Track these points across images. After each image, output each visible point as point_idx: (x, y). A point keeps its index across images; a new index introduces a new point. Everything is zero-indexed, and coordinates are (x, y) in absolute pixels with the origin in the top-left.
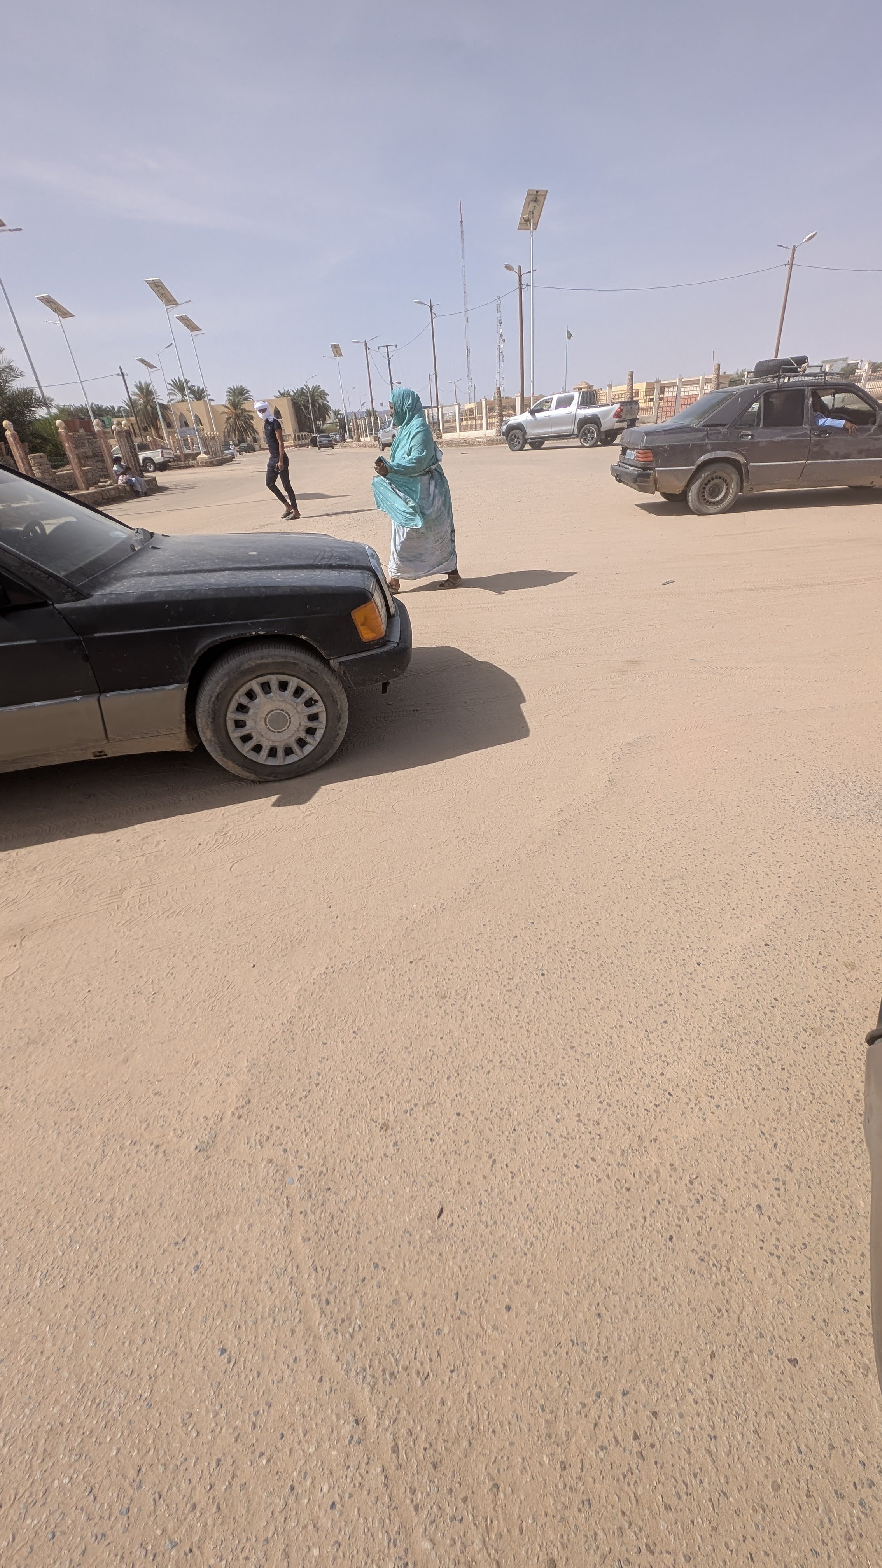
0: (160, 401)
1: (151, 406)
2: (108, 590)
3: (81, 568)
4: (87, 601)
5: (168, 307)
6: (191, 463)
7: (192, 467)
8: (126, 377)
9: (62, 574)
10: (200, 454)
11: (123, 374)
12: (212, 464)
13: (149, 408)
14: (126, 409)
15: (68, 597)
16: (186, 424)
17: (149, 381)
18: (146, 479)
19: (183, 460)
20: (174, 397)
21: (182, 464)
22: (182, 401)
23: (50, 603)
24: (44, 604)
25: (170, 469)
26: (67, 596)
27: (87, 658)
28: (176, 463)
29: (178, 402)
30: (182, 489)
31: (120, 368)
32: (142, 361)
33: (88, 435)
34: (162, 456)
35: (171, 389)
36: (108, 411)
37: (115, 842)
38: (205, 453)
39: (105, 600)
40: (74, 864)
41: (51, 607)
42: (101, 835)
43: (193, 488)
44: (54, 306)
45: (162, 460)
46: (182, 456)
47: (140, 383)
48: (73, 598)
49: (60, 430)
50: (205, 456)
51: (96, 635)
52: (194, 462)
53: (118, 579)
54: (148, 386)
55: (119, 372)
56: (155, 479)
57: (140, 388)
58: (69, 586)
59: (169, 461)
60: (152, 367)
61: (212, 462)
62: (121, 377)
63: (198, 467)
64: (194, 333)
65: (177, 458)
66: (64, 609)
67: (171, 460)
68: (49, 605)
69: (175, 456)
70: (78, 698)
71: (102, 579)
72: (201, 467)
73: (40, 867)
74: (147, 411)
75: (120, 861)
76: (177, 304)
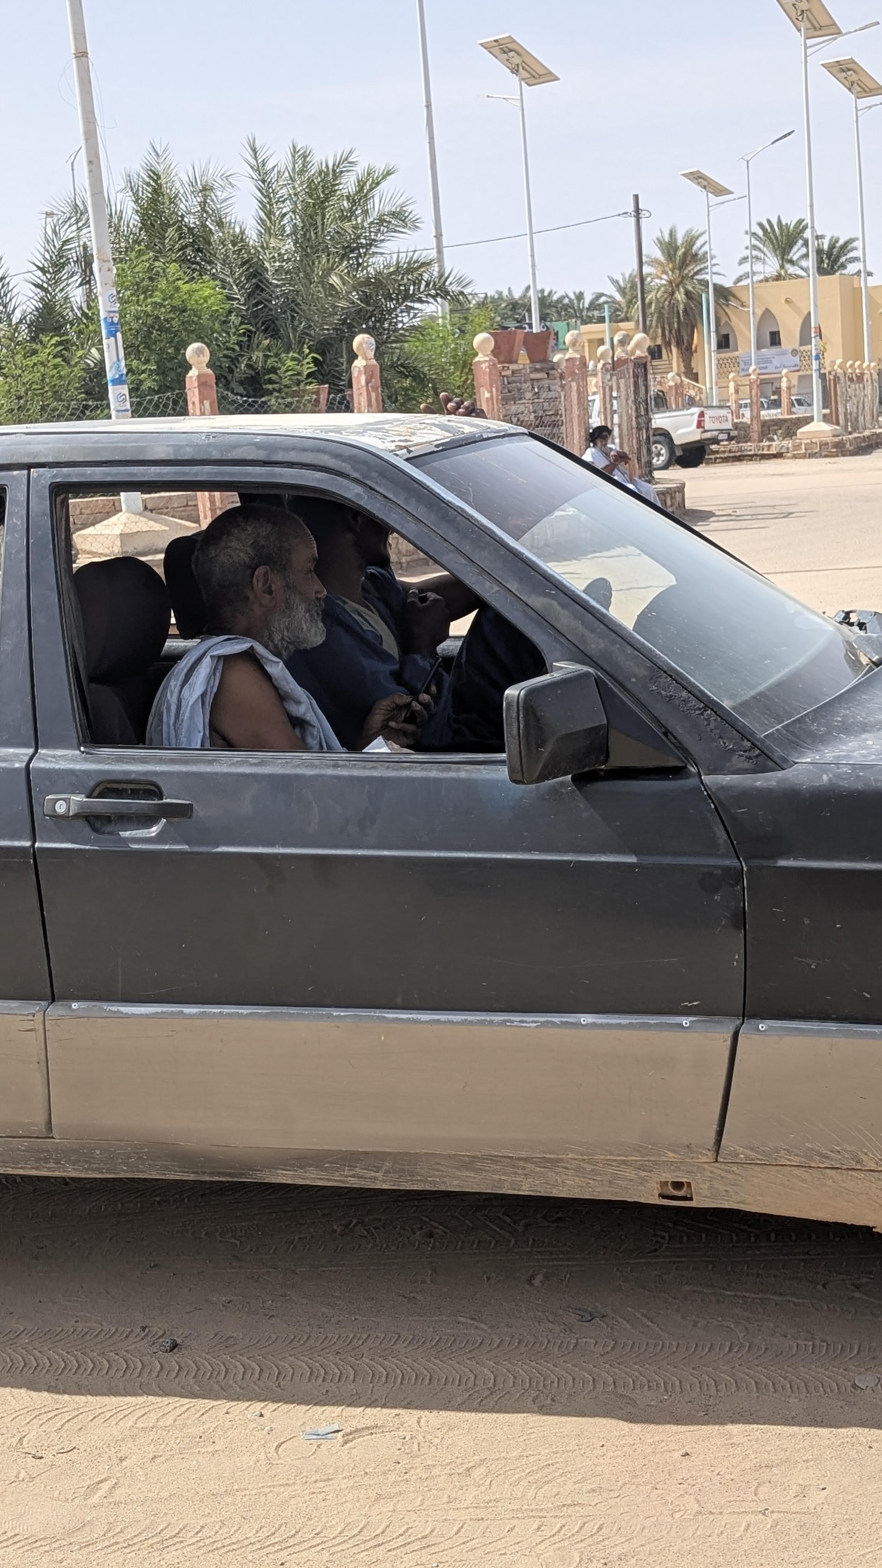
0: (718, 280)
1: (688, 294)
2: (828, 754)
3: (761, 694)
4: (780, 774)
5: (810, 42)
6: (777, 444)
7: (778, 456)
8: (643, 221)
9: (726, 704)
10: (809, 420)
11: (637, 210)
12: (839, 449)
13: (680, 296)
14: (615, 302)
15: (737, 761)
16: (775, 339)
17: (699, 228)
18: (660, 487)
19: (755, 436)
20: (758, 267)
21: (750, 447)
22: (778, 278)
23: (693, 770)
24: (678, 772)
25: (709, 462)
26: (735, 759)
27: (740, 920)
28: (733, 445)
29: (767, 280)
30: (754, 517)
31: (636, 197)
32: (697, 177)
33: (537, 370)
34: (700, 425)
35: (755, 247)
36: (565, 307)
37: (677, 1455)
38: (826, 419)
39: (825, 778)
40: (569, 1486)
41: (693, 782)
42: (637, 1428)
43: (788, 515)
44: (517, 60)
45: (697, 436)
46: (756, 427)
47: (672, 234)
48: (747, 765)
49: (480, 358)
50: (826, 427)
51: (782, 863)
52: (788, 443)
53: (849, 729)
54: (691, 241)
55: (631, 208)
56: (681, 489)
57: (669, 248)
58: (744, 734)
59: (715, 441)
60: (720, 191)
61: (837, 445)
62: (633, 220)
63: (795, 457)
64: (864, 102)
65: (739, 433)
66: (723, 788)
67: (721, 437)
68: (689, 775)
69: (736, 426)
70: (685, 1021)
71: (815, 726)
72: (804, 456)
73: (482, 1470)
74: (673, 307)
75: (698, 1513)
76: (839, 33)
